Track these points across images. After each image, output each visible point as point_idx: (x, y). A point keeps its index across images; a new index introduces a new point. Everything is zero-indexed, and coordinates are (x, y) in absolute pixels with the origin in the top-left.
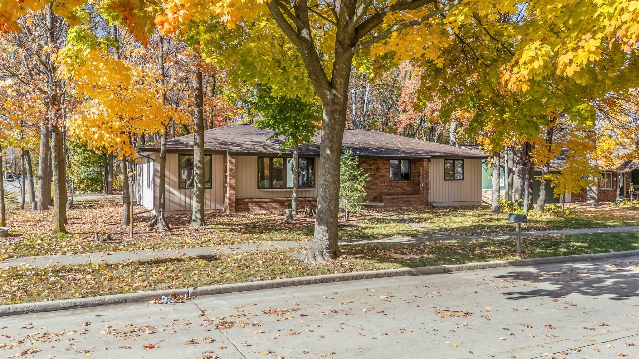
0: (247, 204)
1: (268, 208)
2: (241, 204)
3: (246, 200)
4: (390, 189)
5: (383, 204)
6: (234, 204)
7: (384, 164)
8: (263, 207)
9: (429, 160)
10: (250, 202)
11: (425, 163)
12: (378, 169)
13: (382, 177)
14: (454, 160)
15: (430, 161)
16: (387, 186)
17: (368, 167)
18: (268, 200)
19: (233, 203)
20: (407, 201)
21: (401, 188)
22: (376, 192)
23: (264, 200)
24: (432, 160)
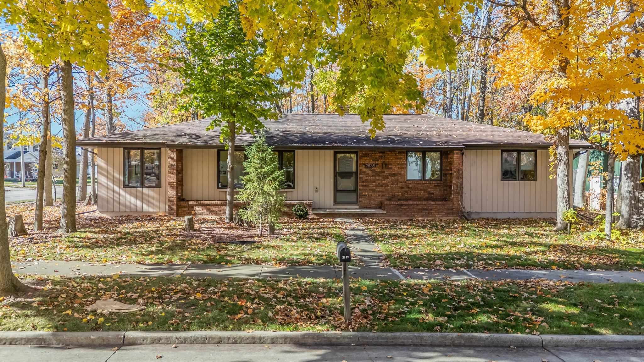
0: (193, 207)
1: (218, 212)
2: (185, 207)
3: (191, 202)
4: (406, 192)
5: (385, 212)
6: (175, 207)
7: (398, 159)
8: (212, 211)
9: (462, 151)
10: (196, 205)
11: (455, 155)
12: (386, 165)
13: (394, 175)
14: (519, 152)
15: (463, 154)
16: (402, 188)
17: (371, 162)
18: (219, 202)
19: (173, 205)
20: (425, 209)
21: (425, 191)
22: (383, 196)
23: (214, 202)
24: (467, 152)
